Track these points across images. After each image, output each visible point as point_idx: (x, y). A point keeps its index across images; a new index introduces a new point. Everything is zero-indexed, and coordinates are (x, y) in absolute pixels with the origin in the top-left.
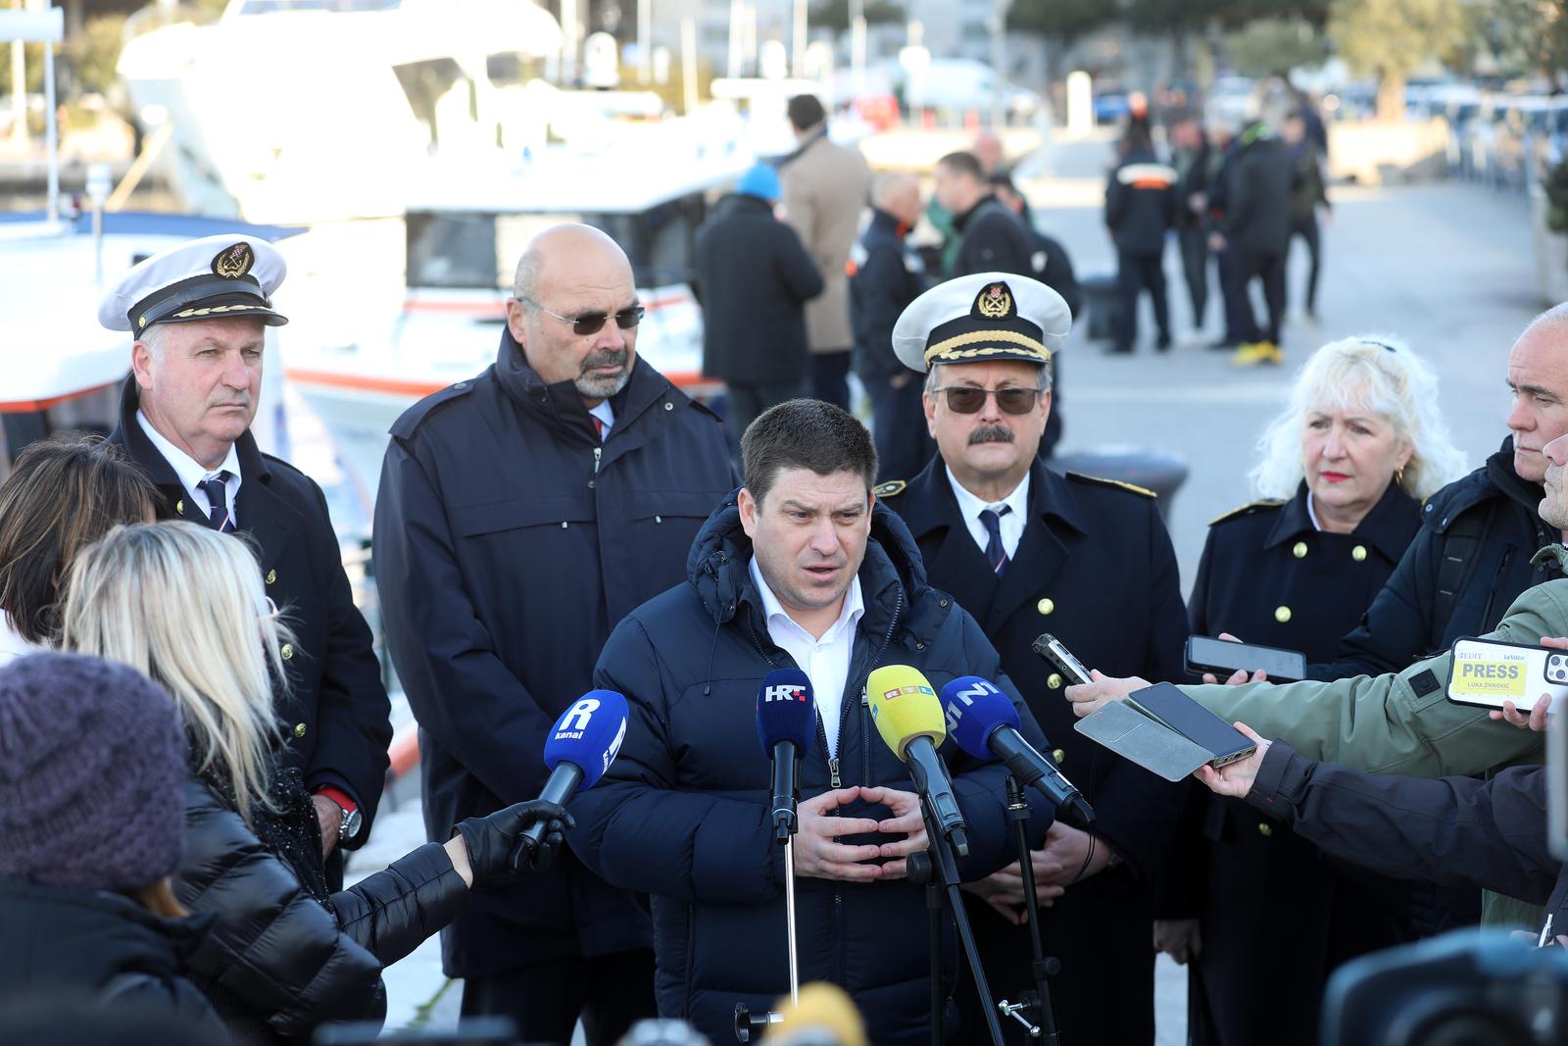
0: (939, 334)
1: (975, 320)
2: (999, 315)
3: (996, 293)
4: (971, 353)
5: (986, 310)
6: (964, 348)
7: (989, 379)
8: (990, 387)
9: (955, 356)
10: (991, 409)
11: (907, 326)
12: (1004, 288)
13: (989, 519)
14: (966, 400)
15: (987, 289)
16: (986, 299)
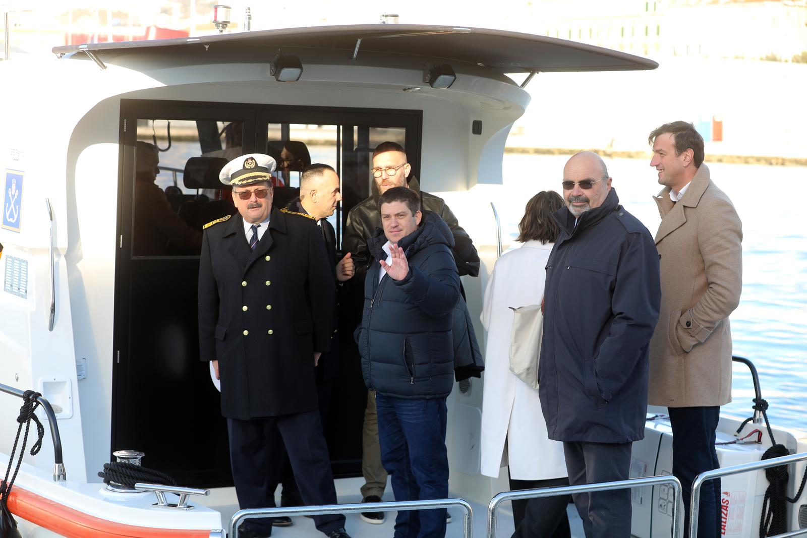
0: (234, 176)
1: (245, 170)
2: (252, 167)
3: (250, 161)
4: (245, 182)
5: (247, 167)
6: (242, 180)
7: (252, 189)
8: (252, 191)
9: (240, 183)
10: (253, 198)
11: (223, 175)
12: (252, 159)
13: (254, 229)
14: (245, 196)
15: (247, 160)
16: (247, 163)
